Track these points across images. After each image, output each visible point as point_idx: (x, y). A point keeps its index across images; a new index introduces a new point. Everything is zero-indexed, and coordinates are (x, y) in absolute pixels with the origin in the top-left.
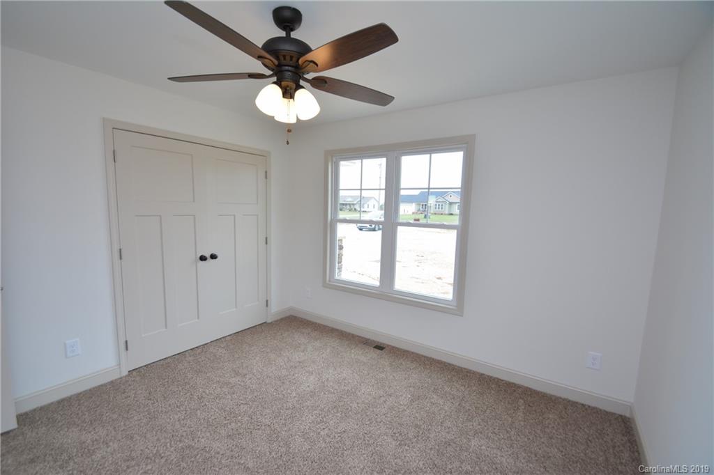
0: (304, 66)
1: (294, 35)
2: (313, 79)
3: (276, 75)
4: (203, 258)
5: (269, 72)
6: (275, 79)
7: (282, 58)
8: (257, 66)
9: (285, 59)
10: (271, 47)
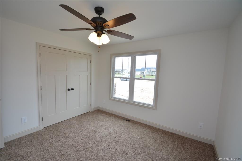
0: (105, 26)
1: (101, 16)
2: (107, 31)
3: (95, 29)
4: (69, 90)
5: (93, 28)
6: (95, 30)
7: (97, 24)
8: (89, 26)
9: (98, 24)
10: (94, 20)
